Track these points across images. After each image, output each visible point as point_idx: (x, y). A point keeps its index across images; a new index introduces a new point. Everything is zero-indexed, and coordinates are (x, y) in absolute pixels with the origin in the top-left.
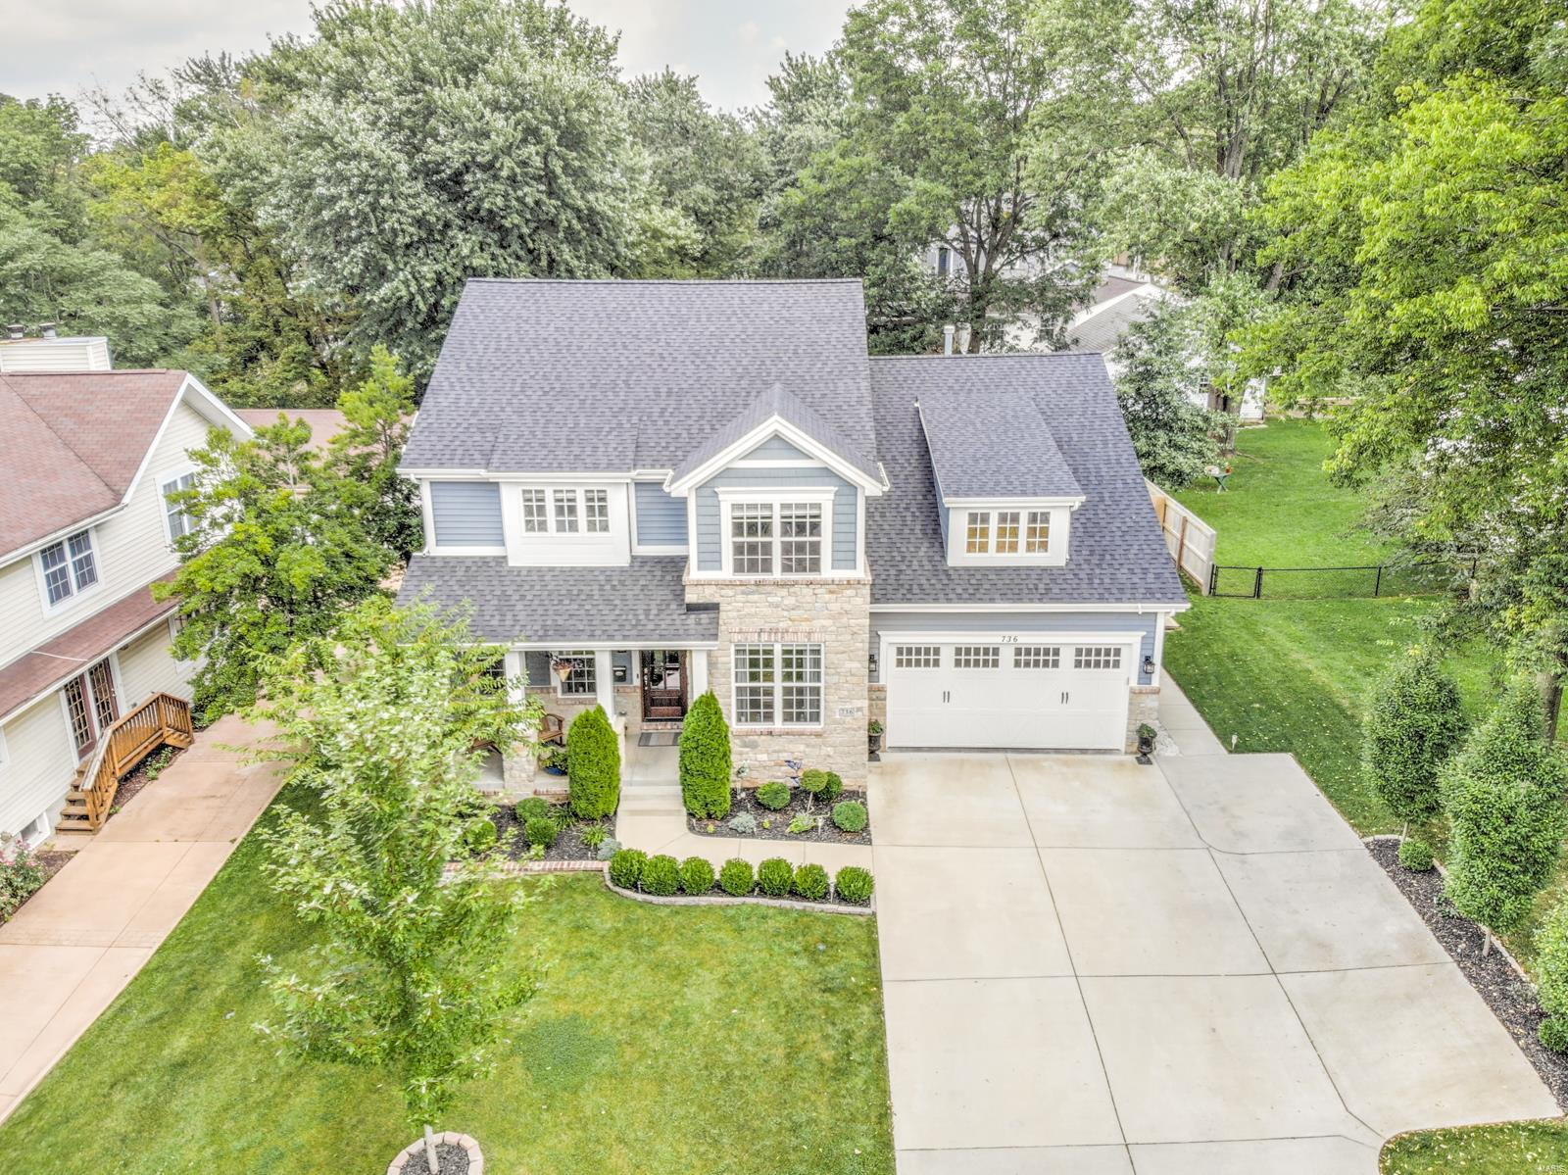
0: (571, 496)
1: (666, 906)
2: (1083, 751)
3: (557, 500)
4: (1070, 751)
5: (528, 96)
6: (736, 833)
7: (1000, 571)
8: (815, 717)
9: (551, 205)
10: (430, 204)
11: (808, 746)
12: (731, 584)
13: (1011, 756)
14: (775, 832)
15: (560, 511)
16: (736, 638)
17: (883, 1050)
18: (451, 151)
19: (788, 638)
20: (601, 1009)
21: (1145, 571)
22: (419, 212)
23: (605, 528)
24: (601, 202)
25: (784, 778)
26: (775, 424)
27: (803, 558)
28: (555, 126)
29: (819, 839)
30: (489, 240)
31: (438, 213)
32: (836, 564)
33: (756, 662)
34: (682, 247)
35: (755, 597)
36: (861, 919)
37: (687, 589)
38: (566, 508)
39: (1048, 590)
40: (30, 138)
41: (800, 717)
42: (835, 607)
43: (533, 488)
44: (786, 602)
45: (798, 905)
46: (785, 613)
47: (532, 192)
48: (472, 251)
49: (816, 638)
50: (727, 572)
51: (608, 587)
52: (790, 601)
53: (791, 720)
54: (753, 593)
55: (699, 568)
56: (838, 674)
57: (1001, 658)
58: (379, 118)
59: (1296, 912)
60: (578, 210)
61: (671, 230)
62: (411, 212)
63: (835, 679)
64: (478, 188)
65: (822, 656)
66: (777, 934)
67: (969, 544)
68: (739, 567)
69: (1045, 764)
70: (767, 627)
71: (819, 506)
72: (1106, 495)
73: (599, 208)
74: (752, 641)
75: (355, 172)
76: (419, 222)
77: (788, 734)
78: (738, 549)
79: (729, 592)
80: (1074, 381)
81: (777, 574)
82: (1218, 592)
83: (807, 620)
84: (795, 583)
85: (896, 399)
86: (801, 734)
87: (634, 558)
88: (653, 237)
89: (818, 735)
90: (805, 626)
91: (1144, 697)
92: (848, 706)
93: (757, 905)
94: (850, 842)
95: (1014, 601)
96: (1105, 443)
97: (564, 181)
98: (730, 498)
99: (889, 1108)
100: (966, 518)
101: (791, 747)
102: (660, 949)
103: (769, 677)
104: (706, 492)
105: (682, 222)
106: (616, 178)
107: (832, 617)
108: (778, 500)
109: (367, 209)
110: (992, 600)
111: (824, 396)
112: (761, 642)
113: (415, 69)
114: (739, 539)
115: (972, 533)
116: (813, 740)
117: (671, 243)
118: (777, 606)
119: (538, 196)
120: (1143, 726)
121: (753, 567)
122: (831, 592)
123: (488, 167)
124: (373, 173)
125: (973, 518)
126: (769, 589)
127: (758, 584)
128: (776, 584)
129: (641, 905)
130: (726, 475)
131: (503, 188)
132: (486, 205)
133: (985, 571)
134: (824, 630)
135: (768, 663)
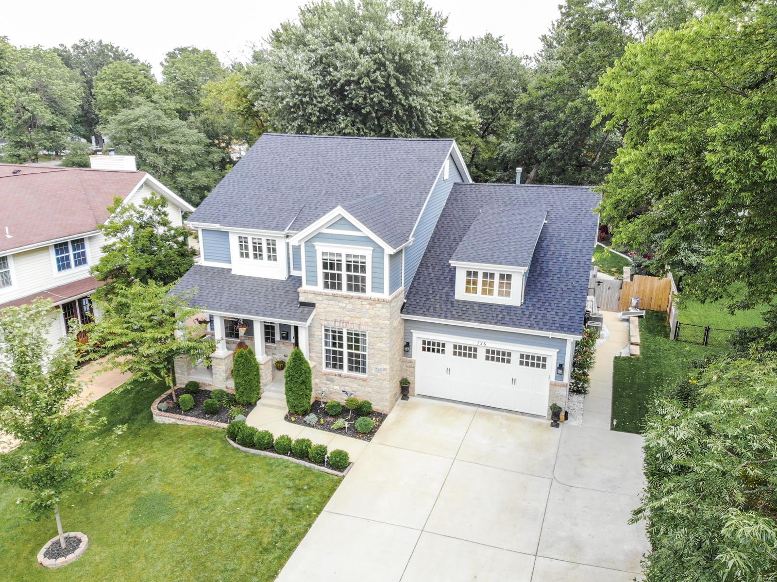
0: (260, 241)
1: (244, 452)
2: (523, 414)
3: (254, 243)
4: (516, 412)
5: (381, 46)
6: (305, 424)
7: (481, 305)
8: (364, 371)
9: (387, 102)
10: (329, 100)
11: (359, 385)
12: (320, 294)
13: (481, 409)
14: (326, 427)
15: (255, 248)
16: (324, 323)
17: (297, 545)
18: (340, 75)
19: (349, 326)
20: (182, 494)
21: (565, 314)
22: (323, 105)
23: (275, 260)
24: (416, 102)
25: (342, 400)
26: (339, 211)
27: (357, 285)
28: (392, 61)
29: (346, 434)
30: (357, 120)
31: (334, 106)
32: (374, 289)
33: (335, 337)
34: (471, 126)
35: (332, 302)
36: (336, 477)
37: (300, 294)
38: (257, 248)
39: (503, 318)
40: (191, 68)
41: (357, 369)
42: (372, 312)
43: (257, 237)
44: (348, 307)
45: (308, 464)
46: (348, 313)
47: (378, 96)
48: (347, 126)
49: (363, 328)
50: (320, 287)
51: (270, 289)
52: (350, 306)
53: (352, 370)
54: (332, 300)
55: (307, 284)
56: (374, 349)
57: (478, 353)
58: (310, 58)
59: (576, 525)
60: (403, 105)
61: (465, 117)
62: (319, 105)
63: (373, 351)
64: (350, 93)
65: (367, 338)
66: (287, 476)
67: (467, 288)
68: (326, 286)
69: (496, 417)
70: (338, 319)
71: (364, 257)
72: (564, 269)
73: (413, 105)
74: (332, 325)
75: (293, 84)
76: (323, 110)
77: (348, 377)
78: (326, 276)
79: (320, 298)
80: (578, 203)
81: (344, 290)
82: (680, 338)
83: (358, 318)
84: (352, 297)
85: (472, 206)
86: (355, 378)
87: (290, 276)
88: (454, 120)
89: (364, 380)
90: (357, 321)
91: (558, 388)
92: (379, 367)
93: (288, 460)
94: (359, 438)
95: (481, 322)
96: (578, 240)
97: (396, 90)
98: (321, 248)
99: (277, 574)
100: (465, 274)
101: (350, 384)
102: (227, 472)
103: (341, 346)
104: (309, 244)
105: (473, 112)
106: (427, 89)
107: (371, 318)
108: (343, 251)
109: (298, 103)
110: (469, 320)
111: (401, 200)
112: (337, 326)
113: (332, 33)
114: (326, 271)
115: (468, 282)
116: (362, 383)
117: (464, 123)
118: (343, 309)
119: (381, 97)
120: (555, 405)
121: (333, 286)
122: (370, 304)
123: (357, 83)
124: (302, 85)
125: (469, 273)
126: (339, 299)
127: (334, 295)
128: (342, 296)
129: (235, 449)
130: (319, 236)
131: (364, 93)
132: (354, 102)
133: (472, 304)
134: (366, 324)
135: (341, 338)
